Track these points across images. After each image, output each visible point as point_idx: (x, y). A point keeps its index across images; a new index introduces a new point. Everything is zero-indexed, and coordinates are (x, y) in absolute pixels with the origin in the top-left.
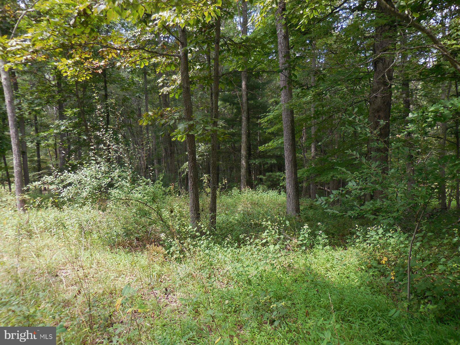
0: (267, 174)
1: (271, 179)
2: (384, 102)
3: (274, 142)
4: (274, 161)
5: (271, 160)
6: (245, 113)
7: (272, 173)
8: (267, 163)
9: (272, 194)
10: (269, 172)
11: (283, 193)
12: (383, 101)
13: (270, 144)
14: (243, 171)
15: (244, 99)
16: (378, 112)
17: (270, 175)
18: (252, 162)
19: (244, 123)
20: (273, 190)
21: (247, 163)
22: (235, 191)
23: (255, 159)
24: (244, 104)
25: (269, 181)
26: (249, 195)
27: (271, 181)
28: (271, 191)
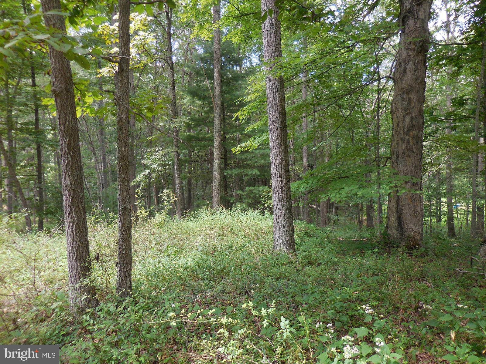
0: (247, 188)
1: (252, 195)
2: (417, 79)
3: (255, 139)
4: (256, 172)
5: (251, 170)
6: (218, 109)
7: (253, 188)
8: (247, 175)
9: (254, 214)
10: (249, 186)
11: (267, 214)
12: (414, 77)
13: (249, 143)
14: (216, 185)
15: (217, 91)
16: (408, 93)
17: (251, 191)
18: (228, 172)
19: (217, 122)
20: (254, 209)
21: (221, 173)
22: (203, 212)
23: (231, 169)
24: (217, 98)
25: (250, 197)
26: (222, 217)
27: (252, 198)
28: (251, 211)
